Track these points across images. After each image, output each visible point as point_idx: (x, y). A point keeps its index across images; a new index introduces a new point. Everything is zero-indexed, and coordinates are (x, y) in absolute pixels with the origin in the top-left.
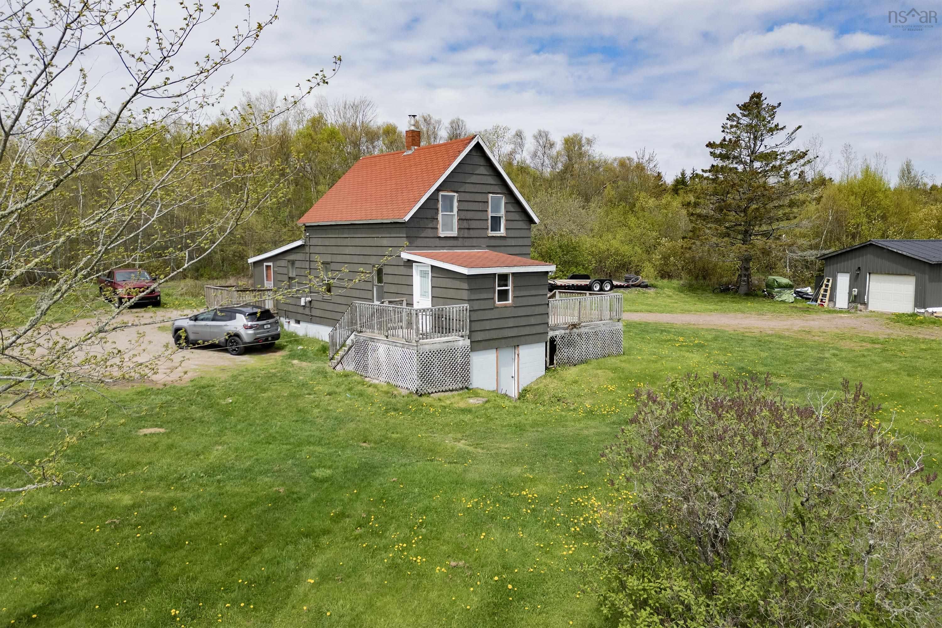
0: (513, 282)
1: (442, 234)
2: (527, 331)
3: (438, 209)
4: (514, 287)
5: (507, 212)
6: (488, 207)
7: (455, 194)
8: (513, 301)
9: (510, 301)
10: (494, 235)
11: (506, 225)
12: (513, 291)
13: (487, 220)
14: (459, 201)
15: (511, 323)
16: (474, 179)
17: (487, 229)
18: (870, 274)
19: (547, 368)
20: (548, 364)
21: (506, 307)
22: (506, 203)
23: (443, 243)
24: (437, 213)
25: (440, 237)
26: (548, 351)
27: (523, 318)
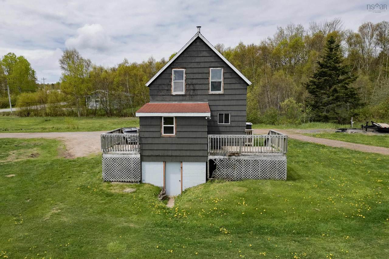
0: (176, 122)
1: (174, 93)
2: (188, 153)
3: (171, 79)
4: (177, 125)
5: (224, 78)
6: (209, 76)
7: (184, 70)
8: (176, 134)
9: (174, 134)
10: (214, 93)
11: (224, 87)
12: (176, 128)
13: (209, 84)
14: (186, 74)
15: (174, 147)
16: (198, 60)
17: (209, 89)
19: (207, 180)
20: (208, 177)
21: (170, 137)
22: (224, 73)
23: (174, 98)
24: (171, 81)
25: (173, 95)
26: (208, 168)
27: (185, 145)
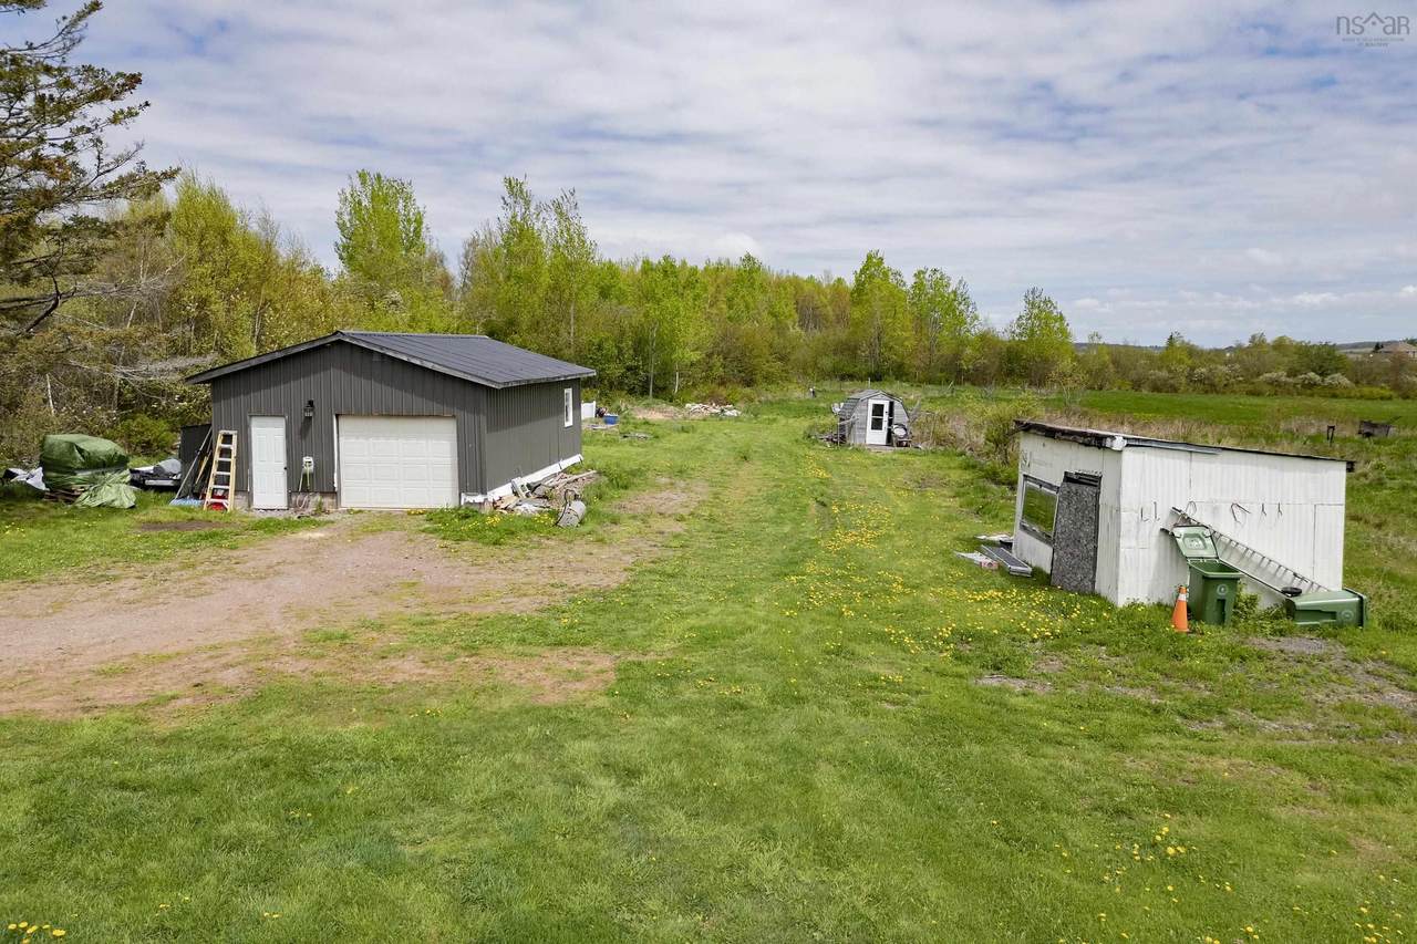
18: (337, 416)
